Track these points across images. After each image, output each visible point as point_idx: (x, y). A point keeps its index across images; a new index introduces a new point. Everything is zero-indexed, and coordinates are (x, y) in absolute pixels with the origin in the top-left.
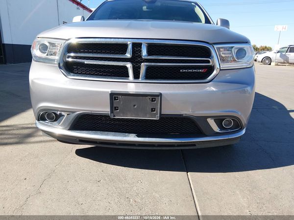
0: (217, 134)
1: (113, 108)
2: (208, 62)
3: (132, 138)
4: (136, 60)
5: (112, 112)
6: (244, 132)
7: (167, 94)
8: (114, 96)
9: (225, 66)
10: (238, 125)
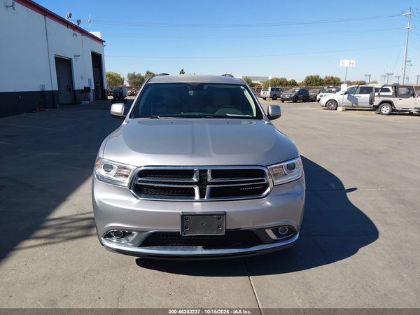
0: (275, 241)
1: (184, 227)
2: (264, 180)
3: (199, 251)
4: (202, 183)
5: (182, 230)
6: (297, 236)
7: (230, 212)
8: (185, 217)
9: (277, 182)
10: (292, 231)
